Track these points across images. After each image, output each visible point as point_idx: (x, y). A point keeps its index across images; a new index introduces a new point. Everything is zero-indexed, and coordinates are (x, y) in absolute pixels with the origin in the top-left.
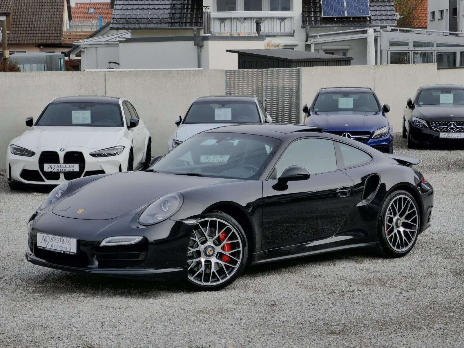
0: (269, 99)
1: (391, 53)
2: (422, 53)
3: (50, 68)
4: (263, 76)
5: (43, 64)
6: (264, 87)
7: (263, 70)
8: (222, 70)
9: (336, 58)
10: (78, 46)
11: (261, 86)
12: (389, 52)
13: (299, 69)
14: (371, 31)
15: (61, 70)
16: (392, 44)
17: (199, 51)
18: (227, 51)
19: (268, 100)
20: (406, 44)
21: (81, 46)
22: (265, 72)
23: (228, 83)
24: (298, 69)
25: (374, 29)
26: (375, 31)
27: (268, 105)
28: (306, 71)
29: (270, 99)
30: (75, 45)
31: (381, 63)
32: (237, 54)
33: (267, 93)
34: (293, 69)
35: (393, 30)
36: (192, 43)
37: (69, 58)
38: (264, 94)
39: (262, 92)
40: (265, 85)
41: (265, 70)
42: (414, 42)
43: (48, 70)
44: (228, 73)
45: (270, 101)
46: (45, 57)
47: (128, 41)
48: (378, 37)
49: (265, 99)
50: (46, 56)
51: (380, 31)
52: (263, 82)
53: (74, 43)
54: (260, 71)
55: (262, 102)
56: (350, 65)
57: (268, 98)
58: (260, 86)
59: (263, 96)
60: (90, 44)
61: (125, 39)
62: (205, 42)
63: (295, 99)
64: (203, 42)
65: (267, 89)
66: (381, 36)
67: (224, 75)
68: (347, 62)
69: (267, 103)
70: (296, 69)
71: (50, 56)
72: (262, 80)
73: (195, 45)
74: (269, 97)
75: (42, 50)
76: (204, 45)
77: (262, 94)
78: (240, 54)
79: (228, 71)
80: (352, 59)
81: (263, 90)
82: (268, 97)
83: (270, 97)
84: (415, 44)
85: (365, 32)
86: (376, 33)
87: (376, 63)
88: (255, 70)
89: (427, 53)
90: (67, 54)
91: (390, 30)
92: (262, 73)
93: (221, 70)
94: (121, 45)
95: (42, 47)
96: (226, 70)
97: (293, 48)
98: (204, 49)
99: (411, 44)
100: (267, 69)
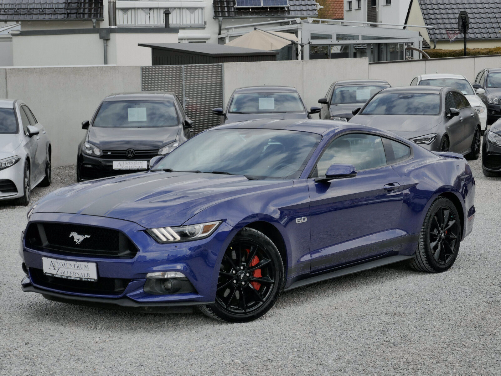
0: (190, 98)
6: (183, 85)
7: (183, 66)
8: (138, 66)
9: (261, 53)
11: (181, 84)
13: (222, 65)
16: (314, 37)
17: (105, 45)
18: (139, 45)
19: (188, 99)
20: (329, 37)
22: (185, 69)
23: (144, 81)
26: (296, 23)
27: (189, 105)
28: (229, 68)
32: (150, 49)
33: (187, 92)
34: (215, 65)
35: (314, 22)
36: (96, 36)
38: (184, 93)
39: (182, 91)
41: (185, 67)
42: (338, 35)
45: (191, 101)
47: (22, 34)
48: (299, 29)
49: (185, 99)
51: (300, 23)
52: (182, 79)
54: (179, 68)
55: (183, 102)
59: (182, 95)
61: (18, 32)
62: (112, 36)
63: (218, 98)
64: (110, 35)
65: (187, 87)
66: (302, 27)
68: (272, 57)
69: (188, 103)
70: (218, 65)
72: (182, 77)
73: (101, 38)
74: (190, 96)
76: (111, 38)
77: (182, 93)
78: (154, 49)
79: (144, 67)
80: (278, 54)
81: (182, 88)
82: (188, 96)
85: (285, 24)
86: (296, 25)
88: (174, 66)
91: (311, 22)
92: (182, 70)
94: (15, 38)
96: (141, 67)
97: (205, 42)
98: (110, 43)
99: (335, 37)
100: (187, 65)
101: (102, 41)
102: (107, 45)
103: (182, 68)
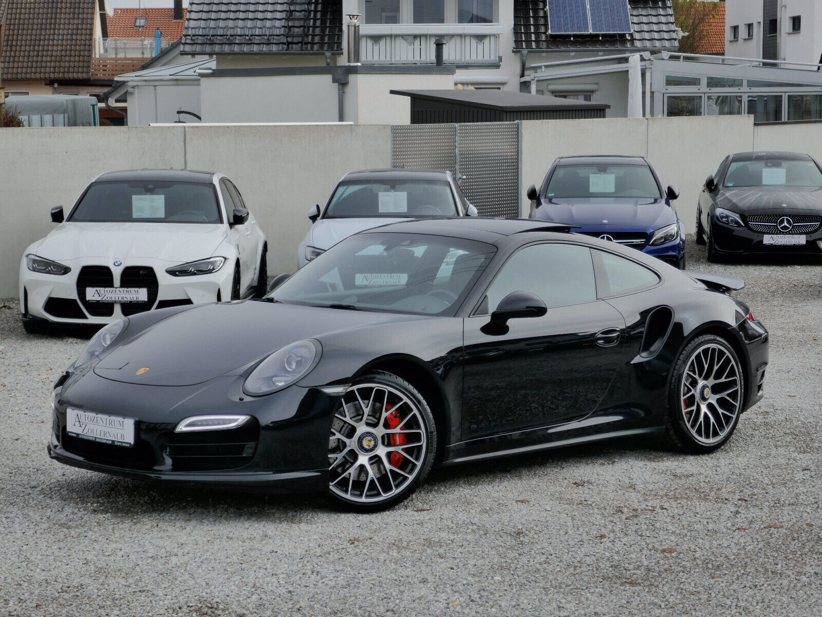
0: (466, 175)
1: (669, 97)
2: (719, 97)
3: (73, 122)
4: (455, 135)
5: (62, 115)
6: (457, 154)
7: (457, 125)
8: (387, 125)
9: (581, 106)
10: (123, 83)
11: (453, 153)
12: (666, 96)
13: (518, 124)
14: (635, 58)
15: (95, 125)
16: (671, 81)
17: (341, 91)
18: (392, 92)
19: (464, 177)
20: (694, 82)
21: (130, 84)
22: (460, 130)
23: (396, 148)
24: (515, 124)
25: (641, 56)
26: (642, 59)
27: (464, 186)
28: (530, 128)
29: (468, 175)
30: (117, 82)
31: (652, 114)
32: (409, 98)
33: (463, 165)
34: (507, 125)
35: (672, 57)
36: (329, 78)
37: (107, 104)
38: (457, 166)
39: (455, 162)
40: (460, 151)
41: (460, 126)
42: (709, 78)
43: (69, 125)
44: (396, 130)
45: (468, 178)
46: (65, 103)
47: (216, 74)
48: (647, 70)
49: (459, 175)
50: (66, 101)
51: (650, 60)
52: (455, 146)
53: (116, 79)
54: (451, 128)
56: (604, 117)
57: (464, 174)
58: (451, 153)
59: (455, 170)
60: (145, 81)
61: (210, 71)
62: (352, 78)
63: (511, 176)
64: (348, 77)
65: (462, 158)
66: (652, 66)
67: (389, 133)
68: (599, 111)
69: (463, 183)
70: (512, 125)
71: (74, 102)
72: (455, 142)
73: (334, 81)
75: (56, 91)
76: (350, 81)
78: (414, 98)
79: (396, 126)
80: (609, 107)
82: (464, 171)
83: (468, 172)
84: (709, 81)
85: (626, 60)
86: (644, 63)
87: (644, 115)
88: (443, 125)
89: (729, 98)
90: (102, 97)
91: (667, 58)
92: (455, 131)
93: (384, 125)
94: (204, 81)
95: (56, 85)
96: (392, 126)
97: (499, 88)
98: (349, 90)
99: (704, 82)
100: (463, 124)
101: (336, 85)
102: (343, 92)
103: (455, 128)
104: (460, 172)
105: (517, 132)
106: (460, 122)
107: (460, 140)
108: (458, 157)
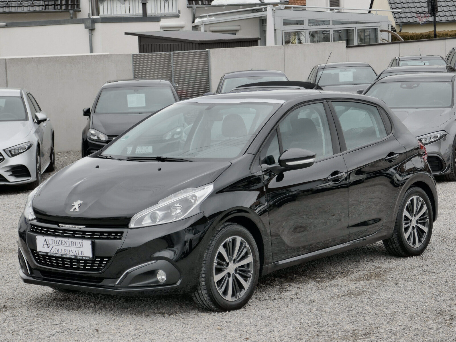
4: (171, 59)
6: (172, 71)
7: (171, 53)
8: (130, 54)
9: (244, 39)
13: (208, 51)
19: (177, 85)
22: (173, 56)
24: (206, 51)
27: (178, 91)
28: (214, 53)
29: (180, 84)
33: (176, 78)
34: (202, 52)
35: (286, 8)
38: (173, 79)
39: (171, 77)
40: (174, 69)
41: (173, 53)
42: (309, 20)
44: (135, 57)
45: (180, 86)
51: (273, 10)
52: (171, 66)
54: (168, 55)
56: (257, 45)
57: (177, 84)
58: (169, 70)
59: (172, 81)
63: (205, 84)
65: (176, 73)
66: (275, 14)
67: (131, 60)
68: (254, 42)
69: (177, 89)
70: (204, 52)
72: (171, 63)
77: (171, 79)
79: (135, 54)
80: (260, 39)
82: (177, 82)
83: (180, 82)
92: (171, 57)
93: (127, 54)
96: (133, 54)
100: (175, 52)
103: (170, 54)
104: (175, 82)
105: (207, 57)
106: (173, 51)
107: (174, 62)
108: (173, 72)
